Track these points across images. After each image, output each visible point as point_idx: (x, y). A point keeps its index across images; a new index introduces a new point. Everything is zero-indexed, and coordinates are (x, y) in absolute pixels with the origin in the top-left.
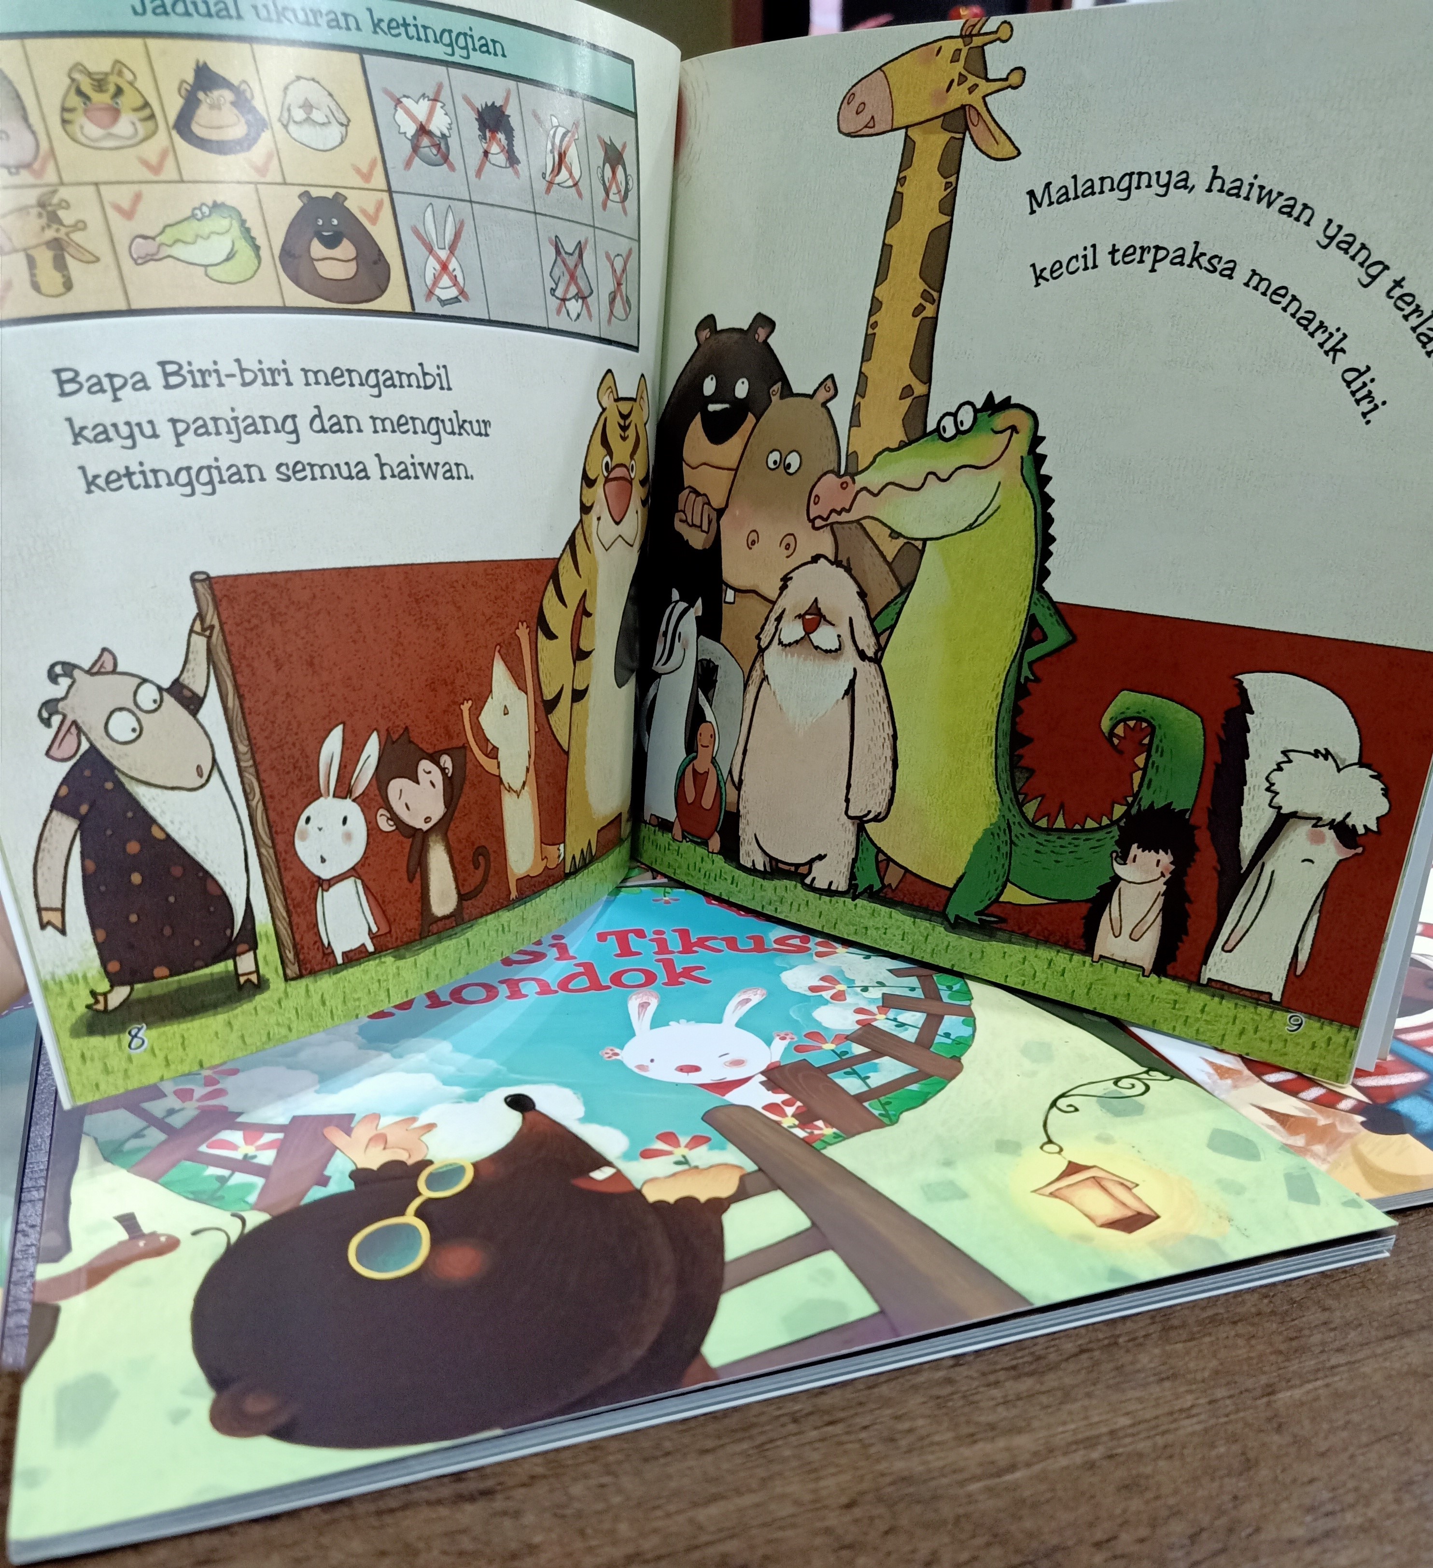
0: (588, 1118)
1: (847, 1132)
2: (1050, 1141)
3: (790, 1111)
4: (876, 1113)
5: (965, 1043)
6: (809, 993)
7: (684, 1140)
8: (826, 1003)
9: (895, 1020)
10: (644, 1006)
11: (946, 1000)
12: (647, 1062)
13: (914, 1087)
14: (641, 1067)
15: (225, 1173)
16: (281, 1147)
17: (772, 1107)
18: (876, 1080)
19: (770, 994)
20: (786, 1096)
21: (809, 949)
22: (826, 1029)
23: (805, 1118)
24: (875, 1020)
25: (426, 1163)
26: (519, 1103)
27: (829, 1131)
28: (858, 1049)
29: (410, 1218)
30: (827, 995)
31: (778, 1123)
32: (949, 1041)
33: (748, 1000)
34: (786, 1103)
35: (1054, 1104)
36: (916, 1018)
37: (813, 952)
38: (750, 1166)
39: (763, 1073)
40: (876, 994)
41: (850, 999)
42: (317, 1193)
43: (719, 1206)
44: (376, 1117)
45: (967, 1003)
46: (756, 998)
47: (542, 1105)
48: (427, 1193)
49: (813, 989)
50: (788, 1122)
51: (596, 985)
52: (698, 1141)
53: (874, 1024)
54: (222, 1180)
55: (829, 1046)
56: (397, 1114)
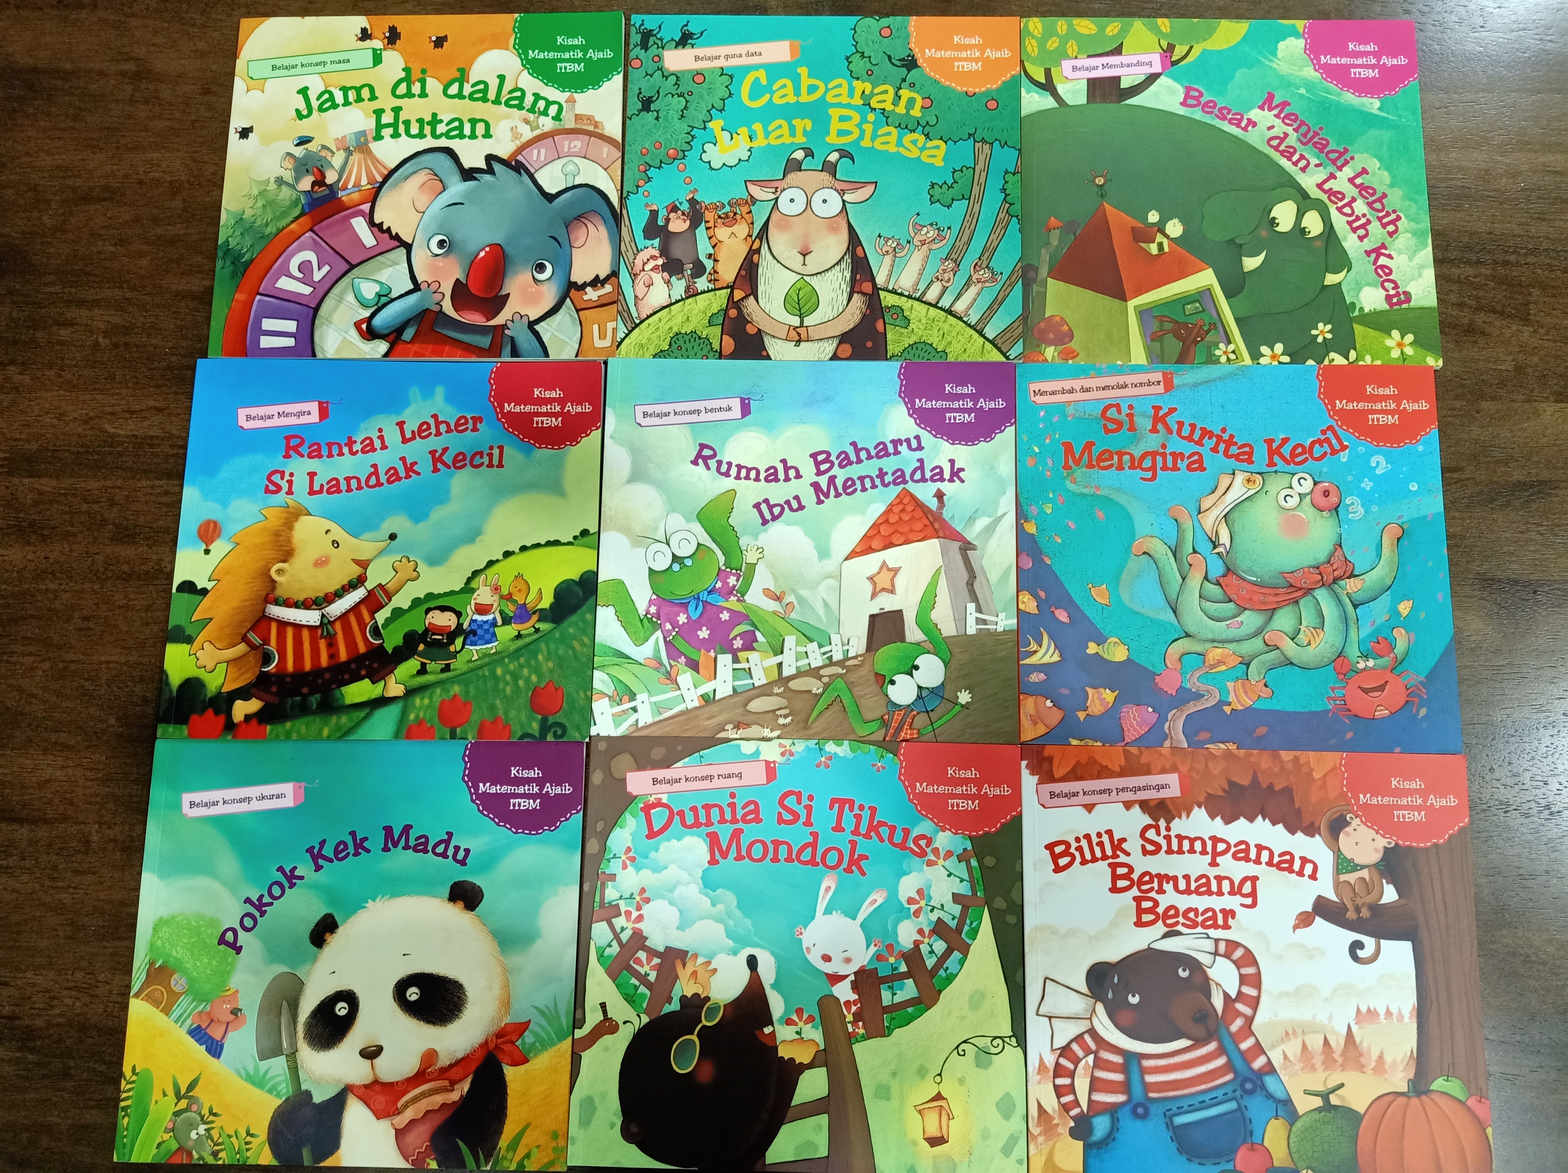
0: (774, 986)
1: (868, 1036)
2: (940, 1075)
3: (854, 1009)
4: (886, 1024)
5: (950, 979)
6: (906, 905)
7: (805, 1016)
8: (908, 917)
9: (931, 946)
10: (828, 889)
11: (963, 936)
12: (811, 947)
13: (910, 1010)
14: (808, 949)
15: (637, 983)
16: (659, 968)
17: (848, 1003)
18: (898, 999)
19: (887, 900)
20: (856, 997)
21: (926, 854)
22: (898, 943)
23: (858, 1017)
24: (923, 942)
25: (708, 999)
26: (752, 962)
27: (861, 1031)
28: (903, 968)
29: (694, 1037)
30: (913, 908)
31: (845, 1017)
32: (944, 975)
33: (875, 901)
34: (855, 1003)
35: (957, 1047)
36: (940, 946)
37: (926, 859)
38: (822, 1047)
39: (855, 973)
40: (934, 917)
41: (922, 917)
42: (668, 1009)
43: (802, 1068)
44: (696, 956)
45: (969, 941)
46: (880, 901)
47: (760, 969)
48: (704, 1022)
49: (911, 901)
50: (849, 1018)
51: (813, 862)
52: (811, 1019)
53: (921, 946)
54: (636, 988)
55: (892, 960)
56: (704, 956)
